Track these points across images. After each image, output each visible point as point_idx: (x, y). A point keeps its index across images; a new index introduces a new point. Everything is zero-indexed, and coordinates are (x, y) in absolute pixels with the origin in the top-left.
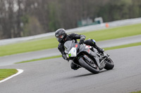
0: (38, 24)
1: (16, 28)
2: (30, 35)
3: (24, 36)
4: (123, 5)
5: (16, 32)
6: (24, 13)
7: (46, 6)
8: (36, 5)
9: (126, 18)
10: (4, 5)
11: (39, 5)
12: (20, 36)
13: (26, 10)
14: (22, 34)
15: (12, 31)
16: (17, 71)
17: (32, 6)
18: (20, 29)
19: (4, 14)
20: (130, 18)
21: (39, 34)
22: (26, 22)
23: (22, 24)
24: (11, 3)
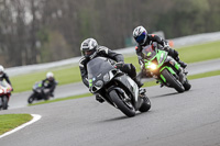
0: (63, 43)
1: (29, 50)
2: (51, 60)
3: (42, 62)
4: (195, 12)
5: (30, 56)
6: (41, 26)
7: (75, 14)
8: (60, 13)
9: (201, 32)
10: (9, 14)
11: (64, 13)
12: (36, 63)
13: (44, 22)
14: (38, 58)
15: (23, 54)
16: (32, 118)
17: (54, 15)
18: (36, 51)
19: (10, 29)
20: (207, 31)
21: (66, 58)
22: (45, 40)
23: (38, 44)
24: (20, 11)
